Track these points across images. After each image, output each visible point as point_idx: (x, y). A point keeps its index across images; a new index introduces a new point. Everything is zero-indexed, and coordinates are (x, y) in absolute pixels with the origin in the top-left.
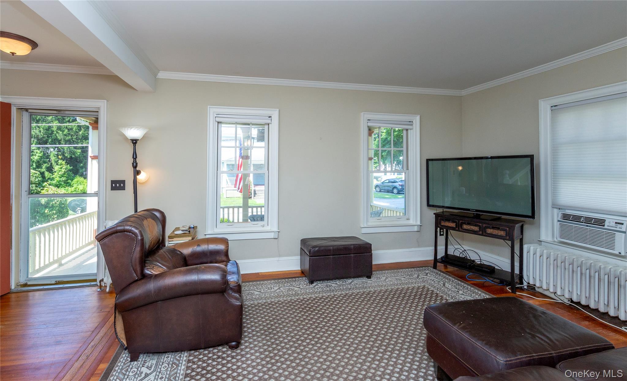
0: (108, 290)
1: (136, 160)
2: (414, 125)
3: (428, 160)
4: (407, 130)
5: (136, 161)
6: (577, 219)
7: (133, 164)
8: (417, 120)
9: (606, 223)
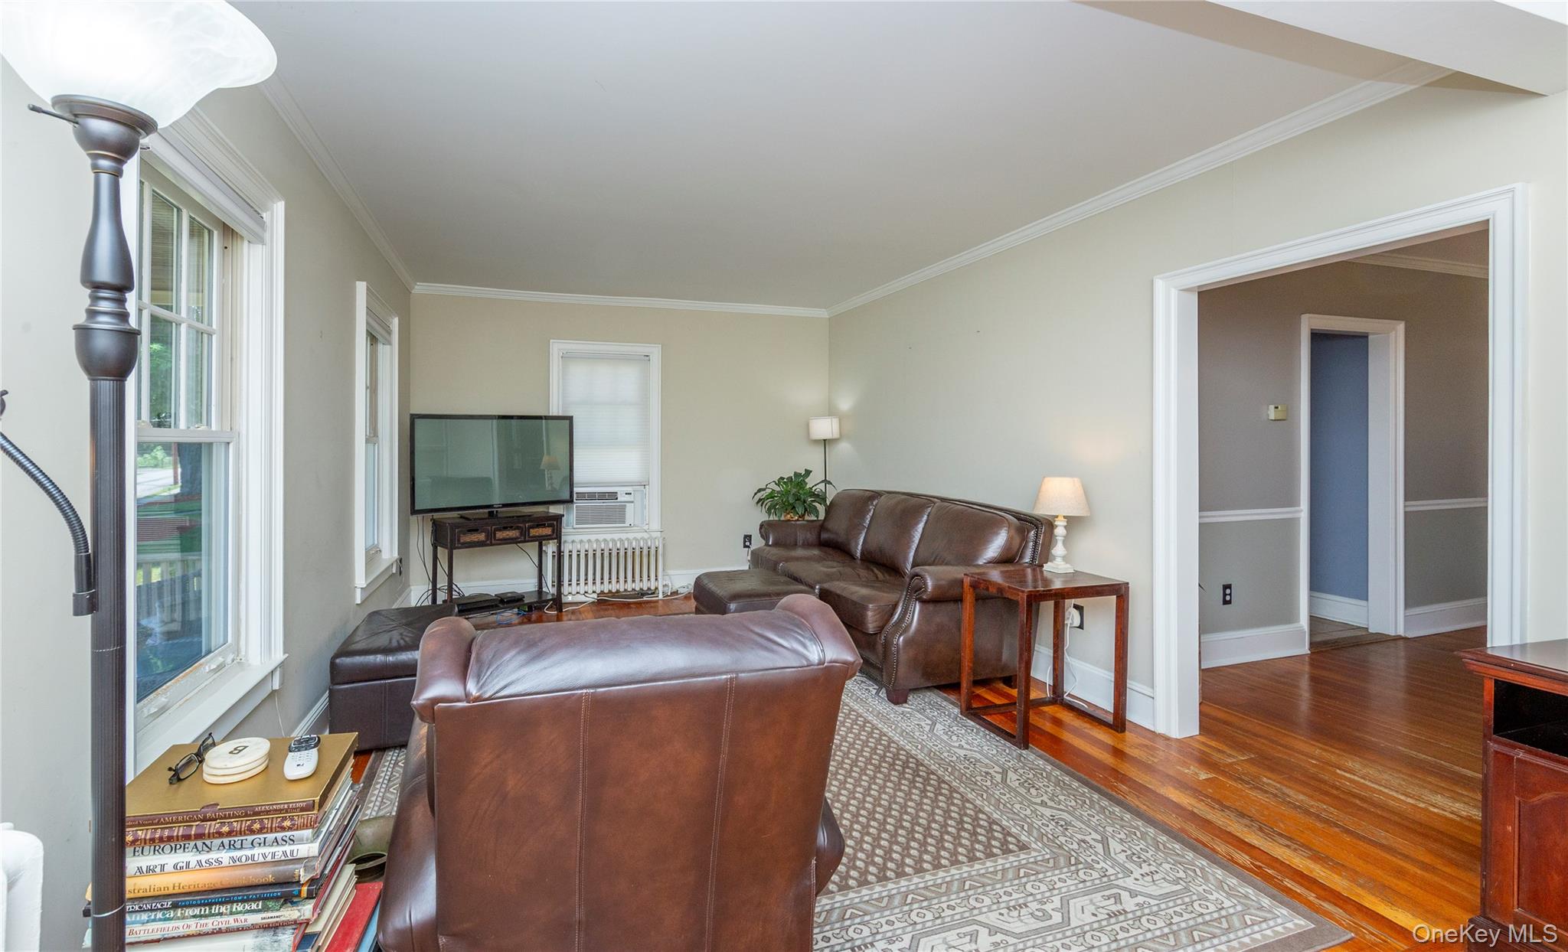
2: (392, 335)
3: (413, 416)
6: (592, 496)
8: (395, 326)
9: (619, 496)
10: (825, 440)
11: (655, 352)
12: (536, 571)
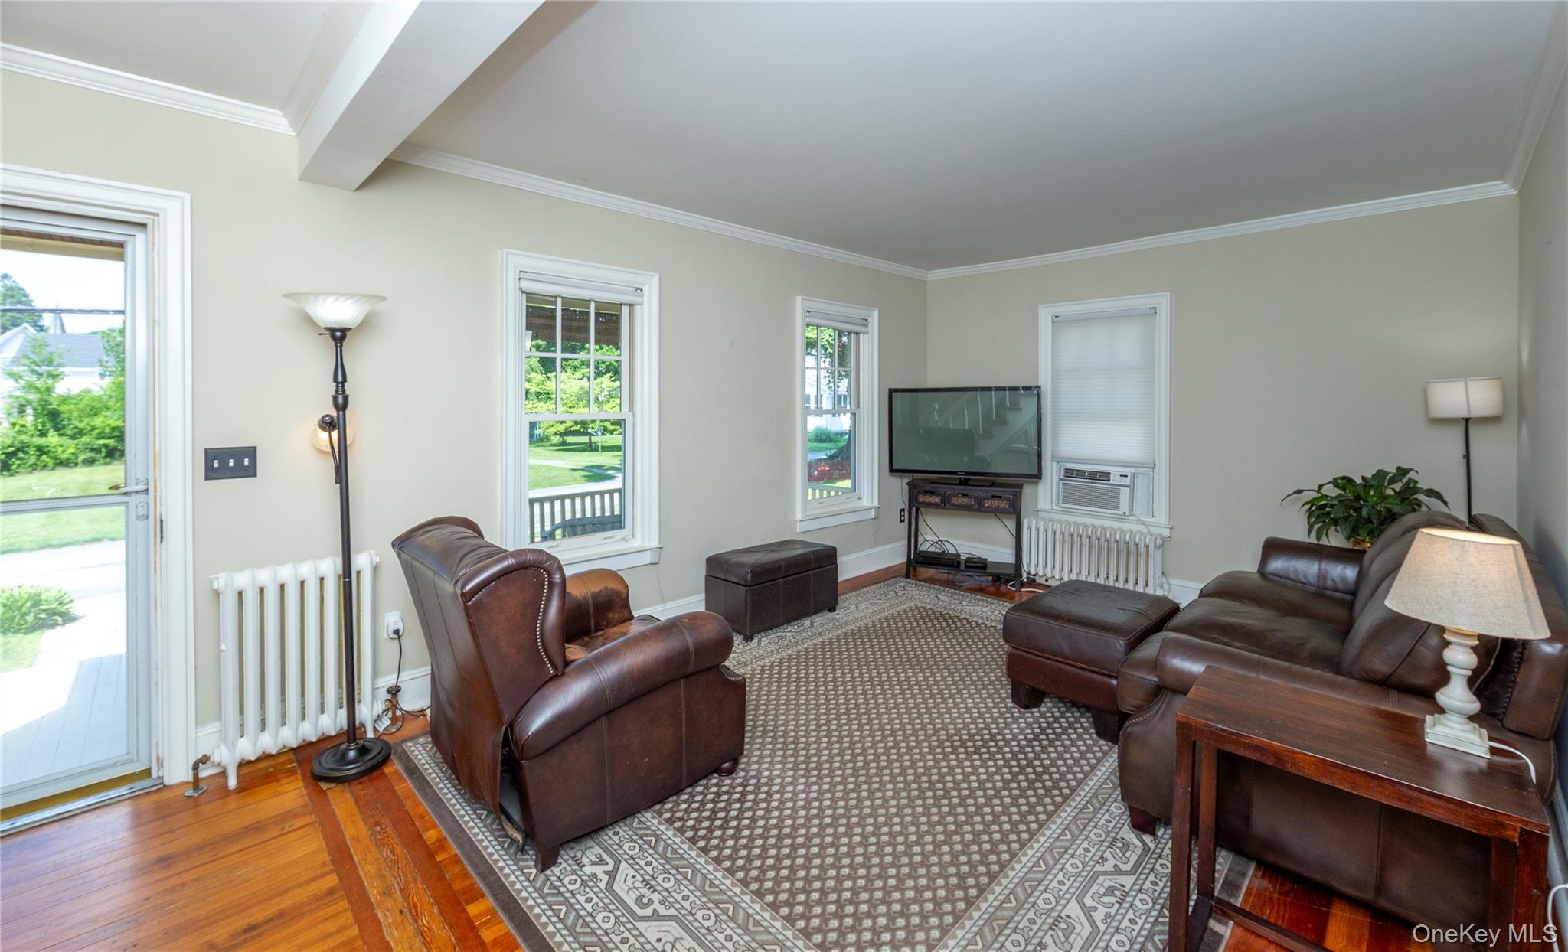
0: (232, 782)
1: (343, 386)
2: (870, 326)
3: (891, 391)
4: (857, 334)
5: (344, 391)
6: (1081, 474)
7: (335, 398)
8: (874, 317)
9: (1112, 477)
10: (1467, 420)
11: (1163, 301)
12: (1012, 541)
